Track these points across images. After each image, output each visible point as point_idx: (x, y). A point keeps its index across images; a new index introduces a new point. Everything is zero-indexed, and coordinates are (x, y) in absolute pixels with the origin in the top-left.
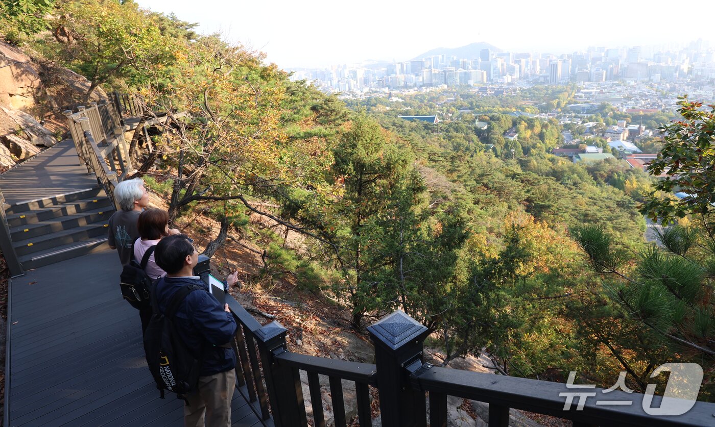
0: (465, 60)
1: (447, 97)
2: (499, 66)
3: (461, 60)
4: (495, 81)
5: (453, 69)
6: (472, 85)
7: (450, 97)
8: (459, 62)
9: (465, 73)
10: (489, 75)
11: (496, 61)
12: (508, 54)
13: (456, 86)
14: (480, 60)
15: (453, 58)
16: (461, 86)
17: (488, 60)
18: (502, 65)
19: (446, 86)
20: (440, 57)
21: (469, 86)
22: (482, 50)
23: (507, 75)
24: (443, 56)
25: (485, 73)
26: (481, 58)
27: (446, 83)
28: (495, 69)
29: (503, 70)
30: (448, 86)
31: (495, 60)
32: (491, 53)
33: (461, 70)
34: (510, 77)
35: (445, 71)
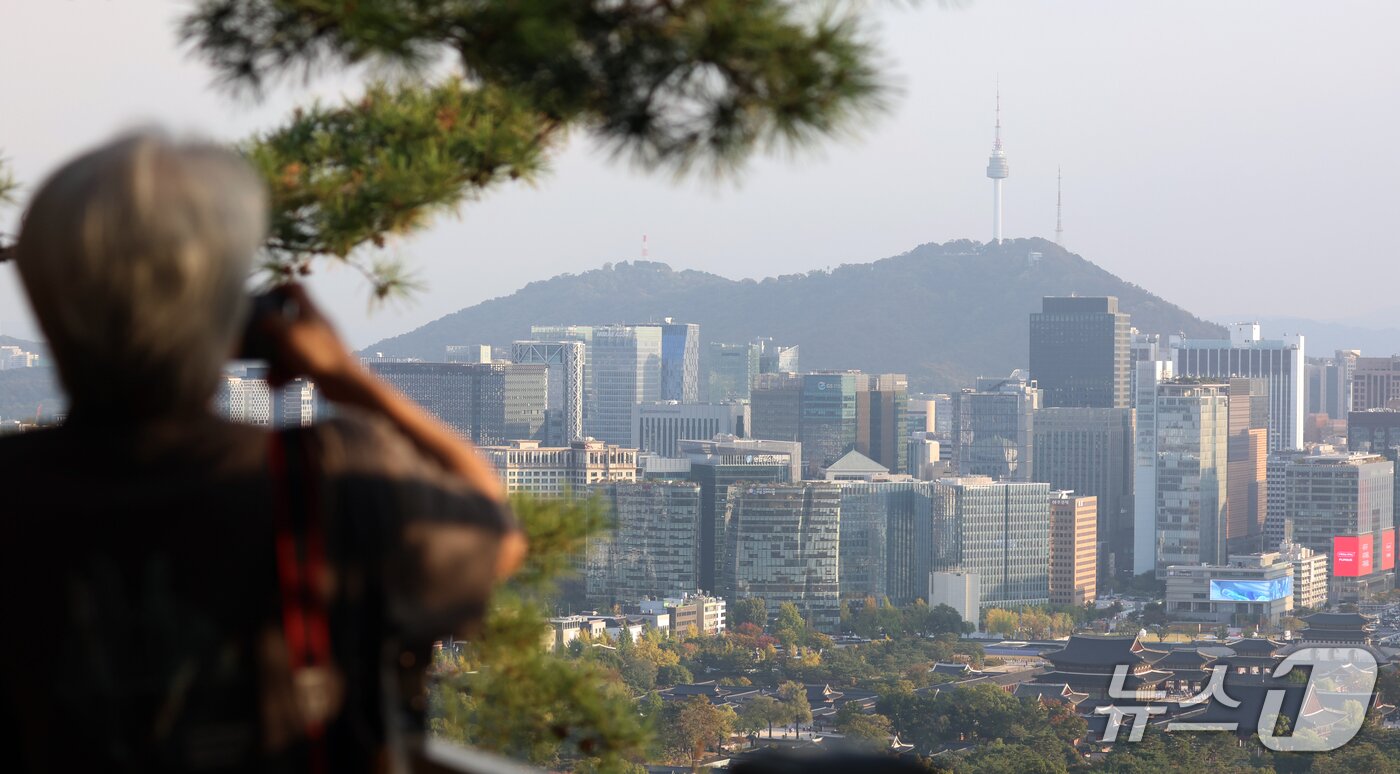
0: (896, 382)
1: (751, 715)
2: (1212, 451)
3: (854, 383)
4: (1179, 590)
5: (789, 455)
6: (969, 614)
7: (774, 719)
8: (835, 400)
9: (904, 502)
10: (1116, 536)
11: (1188, 413)
12: (1274, 361)
13: (819, 614)
14: (1034, 396)
15: (768, 363)
16: (858, 622)
17: (1106, 398)
18: (1239, 449)
19: (714, 614)
20: (649, 340)
21: (947, 621)
22: (1050, 305)
23: (1288, 543)
24: (673, 336)
25: (1086, 510)
26: (1040, 373)
27: (710, 580)
28: (1168, 481)
29: (1244, 489)
30: (737, 616)
31: (1176, 401)
32: (1127, 334)
33: (853, 472)
34: (1315, 566)
35: (702, 473)
